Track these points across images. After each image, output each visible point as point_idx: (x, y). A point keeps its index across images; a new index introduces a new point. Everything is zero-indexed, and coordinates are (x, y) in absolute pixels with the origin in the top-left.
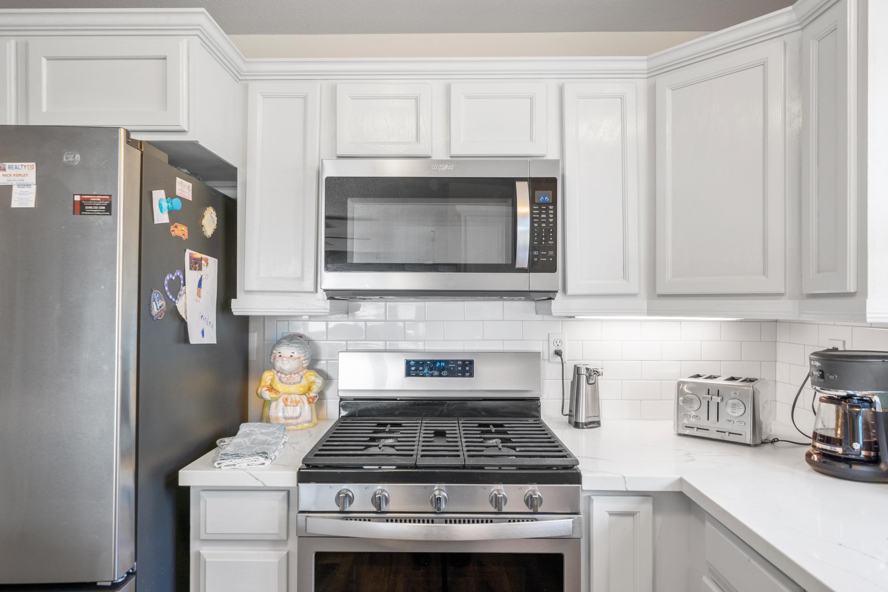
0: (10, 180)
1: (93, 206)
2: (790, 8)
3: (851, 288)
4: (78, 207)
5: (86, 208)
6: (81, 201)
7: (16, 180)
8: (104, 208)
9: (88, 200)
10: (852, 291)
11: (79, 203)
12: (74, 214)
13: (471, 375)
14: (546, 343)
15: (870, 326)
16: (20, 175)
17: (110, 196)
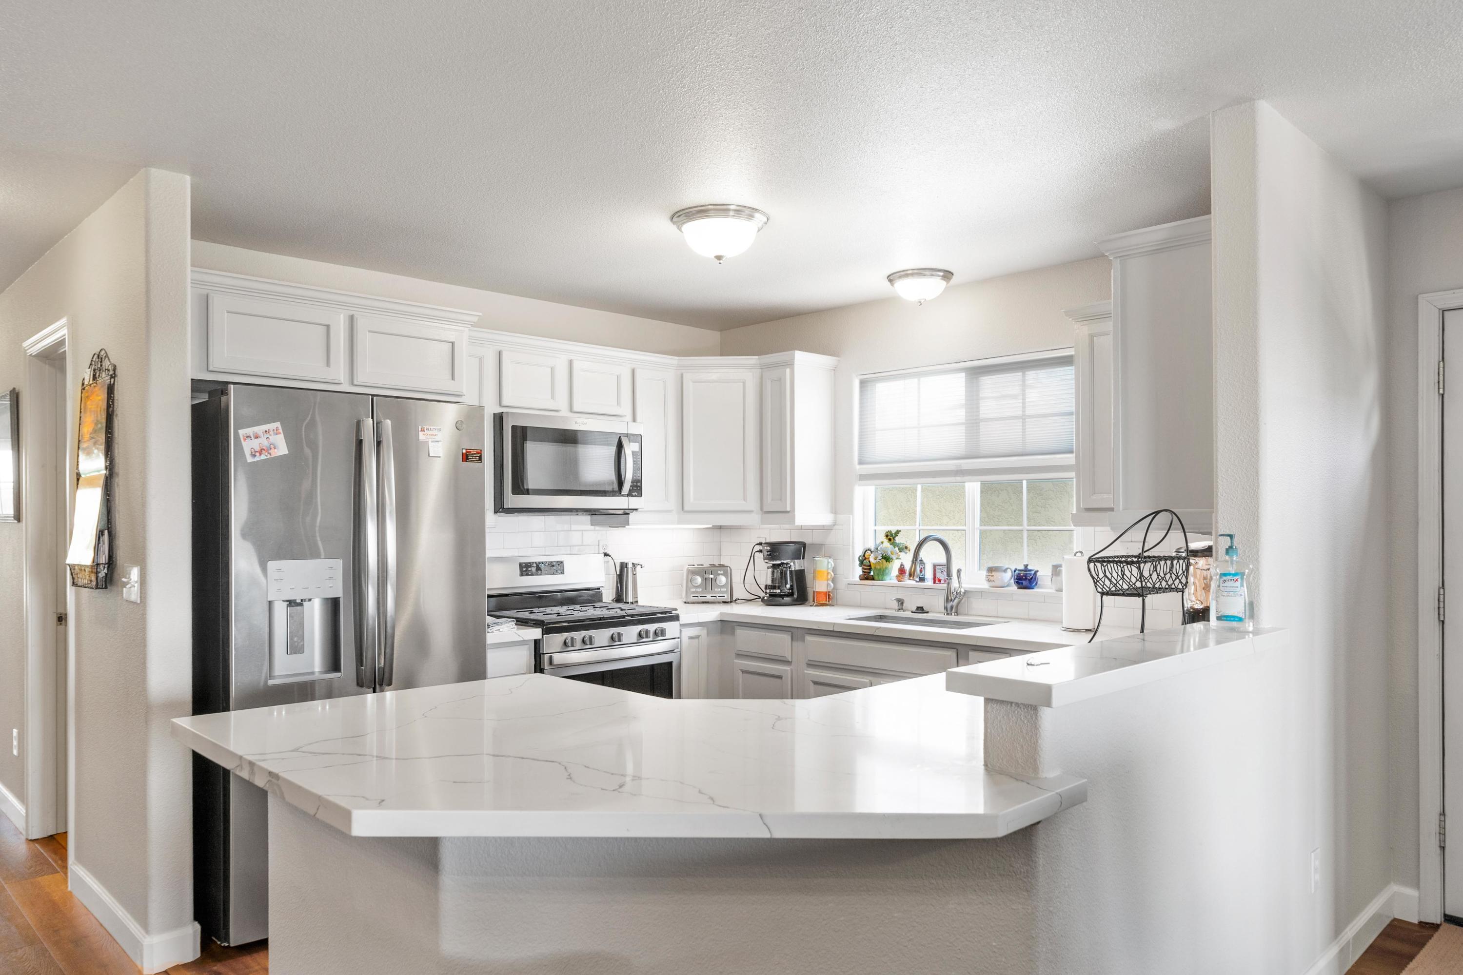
0: (427, 438)
1: (472, 456)
2: (757, 357)
3: (788, 509)
4: (465, 457)
5: (469, 457)
6: (466, 453)
7: (431, 438)
8: (478, 458)
9: (470, 452)
10: (789, 510)
11: (465, 454)
12: (463, 461)
13: (562, 573)
14: (597, 547)
15: (800, 528)
16: (433, 435)
17: (481, 450)
